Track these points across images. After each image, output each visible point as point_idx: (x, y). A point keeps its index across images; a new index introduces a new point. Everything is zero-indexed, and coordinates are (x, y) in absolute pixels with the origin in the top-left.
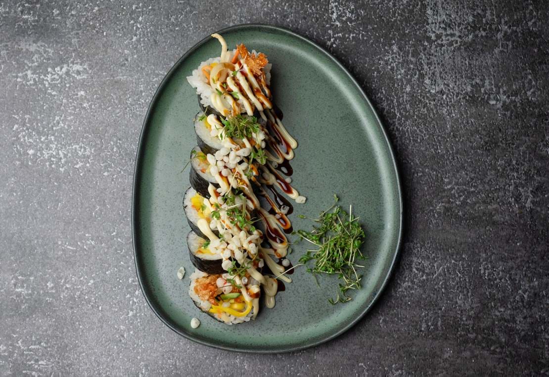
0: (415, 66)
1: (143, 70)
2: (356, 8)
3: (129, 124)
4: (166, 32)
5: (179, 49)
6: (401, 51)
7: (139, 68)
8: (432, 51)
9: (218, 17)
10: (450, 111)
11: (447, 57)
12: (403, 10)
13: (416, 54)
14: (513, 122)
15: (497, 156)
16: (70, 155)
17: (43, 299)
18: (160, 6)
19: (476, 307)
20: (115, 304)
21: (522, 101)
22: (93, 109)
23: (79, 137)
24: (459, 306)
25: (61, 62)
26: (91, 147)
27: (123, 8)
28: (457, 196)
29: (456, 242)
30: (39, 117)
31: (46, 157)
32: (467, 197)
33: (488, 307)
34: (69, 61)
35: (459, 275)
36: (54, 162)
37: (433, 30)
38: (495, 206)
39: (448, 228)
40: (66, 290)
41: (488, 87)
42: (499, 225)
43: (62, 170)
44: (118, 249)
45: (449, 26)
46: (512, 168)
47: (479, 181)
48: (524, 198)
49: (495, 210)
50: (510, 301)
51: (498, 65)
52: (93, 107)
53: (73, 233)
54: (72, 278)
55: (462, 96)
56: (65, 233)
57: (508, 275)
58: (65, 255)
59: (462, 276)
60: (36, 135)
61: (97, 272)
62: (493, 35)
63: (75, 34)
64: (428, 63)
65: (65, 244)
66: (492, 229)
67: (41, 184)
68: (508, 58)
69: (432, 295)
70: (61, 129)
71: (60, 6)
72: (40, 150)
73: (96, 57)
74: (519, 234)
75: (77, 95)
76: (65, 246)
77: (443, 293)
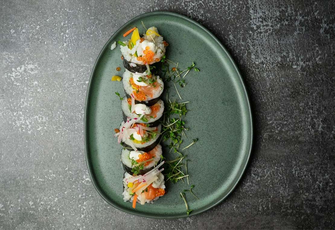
0: (244, 47)
1: (73, 64)
2: (205, 13)
3: (68, 100)
4: (85, 39)
5: (94, 49)
6: (235, 39)
7: (70, 64)
8: (255, 37)
9: (117, 26)
10: (268, 75)
11: (265, 40)
12: (235, 12)
13: (244, 39)
14: (308, 79)
15: (300, 101)
16: (33, 122)
17: (28, 212)
18: (79, 22)
19: (292, 194)
20: (72, 211)
21: (313, 65)
22: (44, 92)
23: (37, 110)
24: (281, 194)
25: (20, 64)
26: (46, 116)
27: (55, 25)
28: (276, 128)
29: (277, 156)
30: (10, 100)
31: (19, 125)
32: (282, 128)
33: (298, 194)
34: (25, 63)
35: (280, 175)
36: (24, 128)
37: (255, 23)
38: (299, 132)
39: (271, 148)
40: (41, 206)
41: (292, 57)
42: (302, 143)
43: (29, 132)
44: (71, 178)
45: (265, 20)
46: (309, 107)
47: (289, 117)
48: (317, 125)
49: (300, 134)
50: (312, 189)
51: (297, 43)
52: (44, 91)
53: (41, 170)
54: (44, 198)
55: (275, 65)
56: (36, 171)
57: (310, 173)
58: (38, 184)
59: (282, 176)
60: (10, 112)
61: (59, 193)
62: (293, 24)
63: (27, 45)
64: (252, 45)
65: (38, 178)
66: (299, 146)
67: (18, 142)
68: (303, 38)
69: (264, 189)
70: (26, 107)
71: (15, 28)
72: (14, 121)
73: (42, 59)
74: (315, 148)
75: (33, 84)
76: (38, 179)
77: (271, 187)
